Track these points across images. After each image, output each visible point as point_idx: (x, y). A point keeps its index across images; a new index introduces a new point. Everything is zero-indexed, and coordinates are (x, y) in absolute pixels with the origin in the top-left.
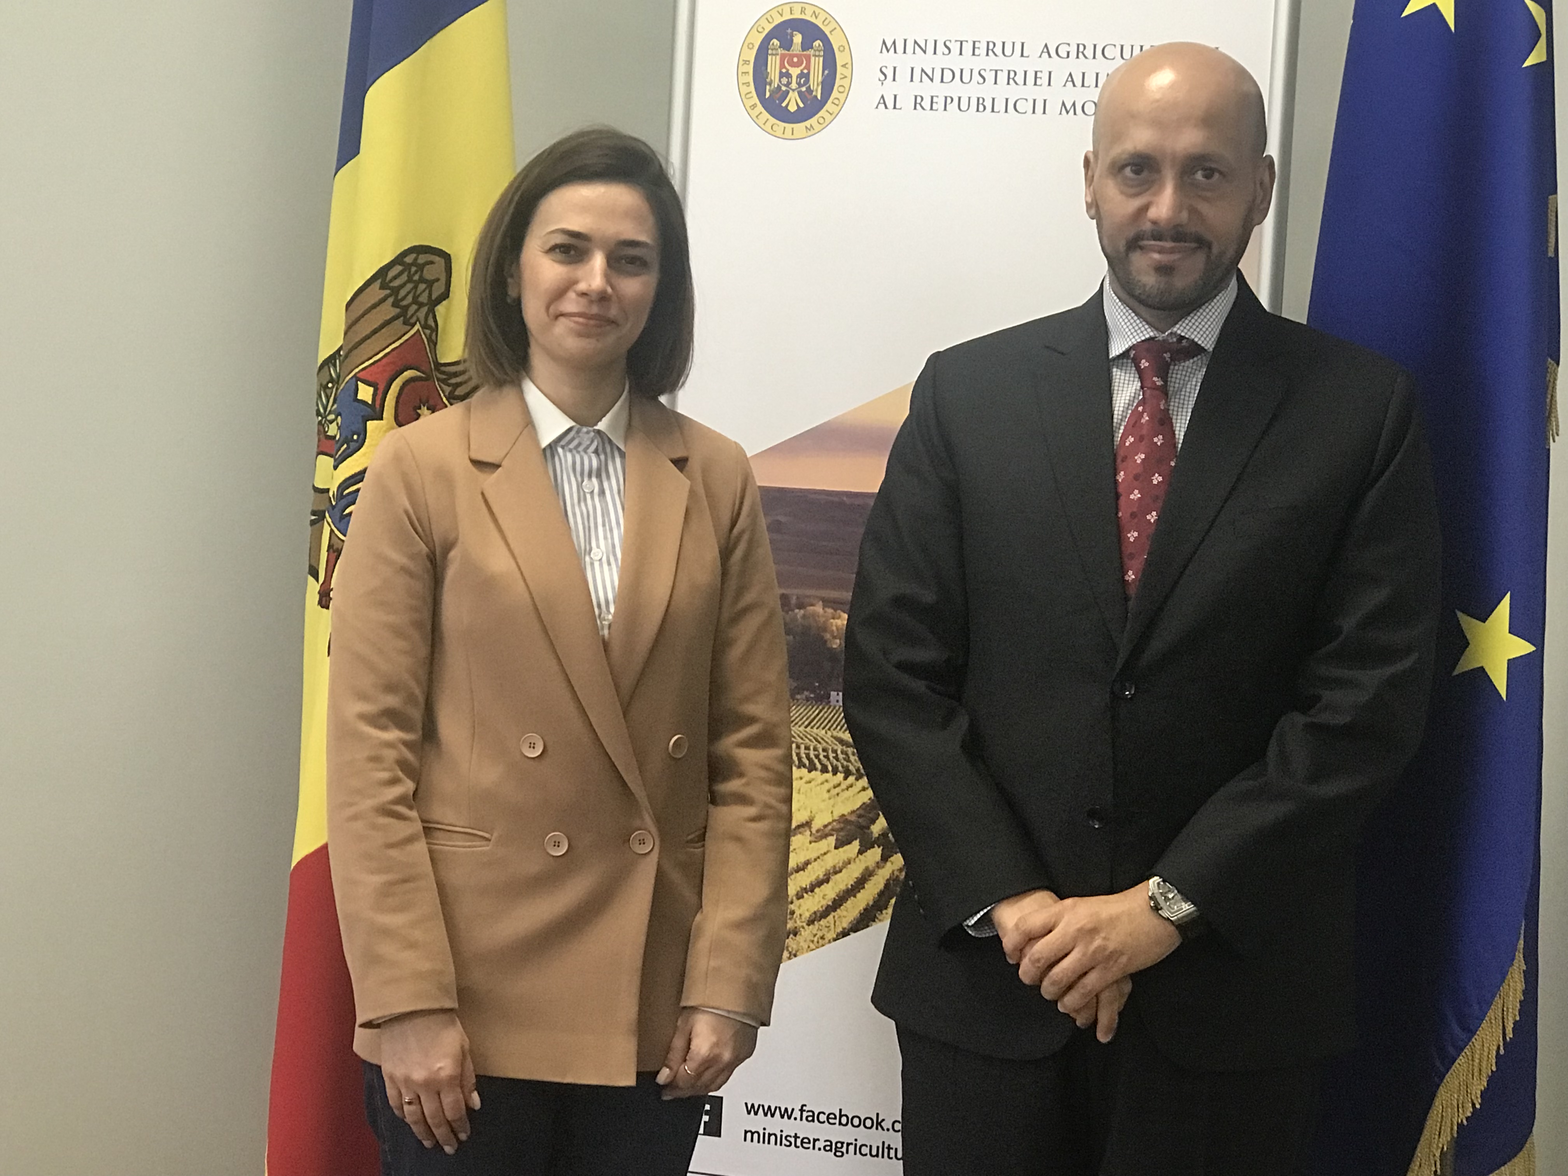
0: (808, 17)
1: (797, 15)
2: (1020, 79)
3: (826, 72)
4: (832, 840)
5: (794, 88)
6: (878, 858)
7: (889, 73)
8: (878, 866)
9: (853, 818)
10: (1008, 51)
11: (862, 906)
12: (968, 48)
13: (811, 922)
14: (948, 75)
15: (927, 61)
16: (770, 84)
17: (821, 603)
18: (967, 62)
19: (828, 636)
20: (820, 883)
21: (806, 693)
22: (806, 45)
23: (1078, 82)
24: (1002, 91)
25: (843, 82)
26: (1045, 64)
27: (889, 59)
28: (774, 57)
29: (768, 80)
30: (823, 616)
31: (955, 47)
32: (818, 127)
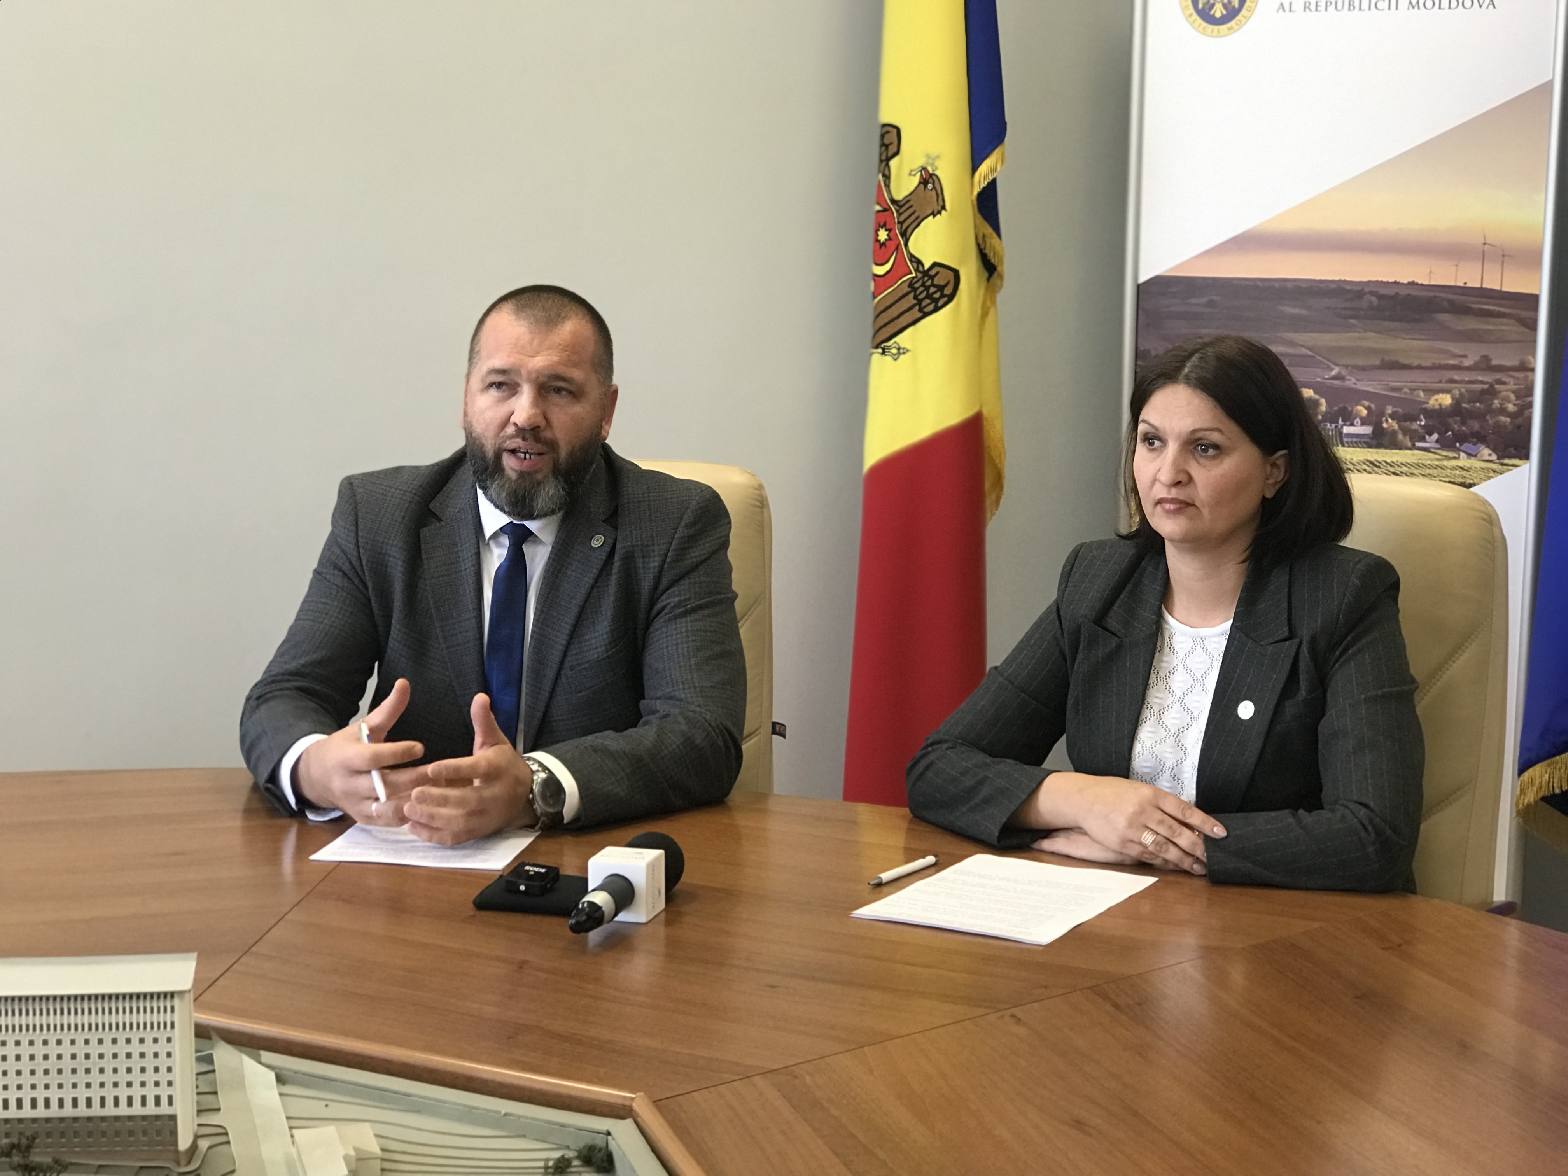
32: (1236, 28)
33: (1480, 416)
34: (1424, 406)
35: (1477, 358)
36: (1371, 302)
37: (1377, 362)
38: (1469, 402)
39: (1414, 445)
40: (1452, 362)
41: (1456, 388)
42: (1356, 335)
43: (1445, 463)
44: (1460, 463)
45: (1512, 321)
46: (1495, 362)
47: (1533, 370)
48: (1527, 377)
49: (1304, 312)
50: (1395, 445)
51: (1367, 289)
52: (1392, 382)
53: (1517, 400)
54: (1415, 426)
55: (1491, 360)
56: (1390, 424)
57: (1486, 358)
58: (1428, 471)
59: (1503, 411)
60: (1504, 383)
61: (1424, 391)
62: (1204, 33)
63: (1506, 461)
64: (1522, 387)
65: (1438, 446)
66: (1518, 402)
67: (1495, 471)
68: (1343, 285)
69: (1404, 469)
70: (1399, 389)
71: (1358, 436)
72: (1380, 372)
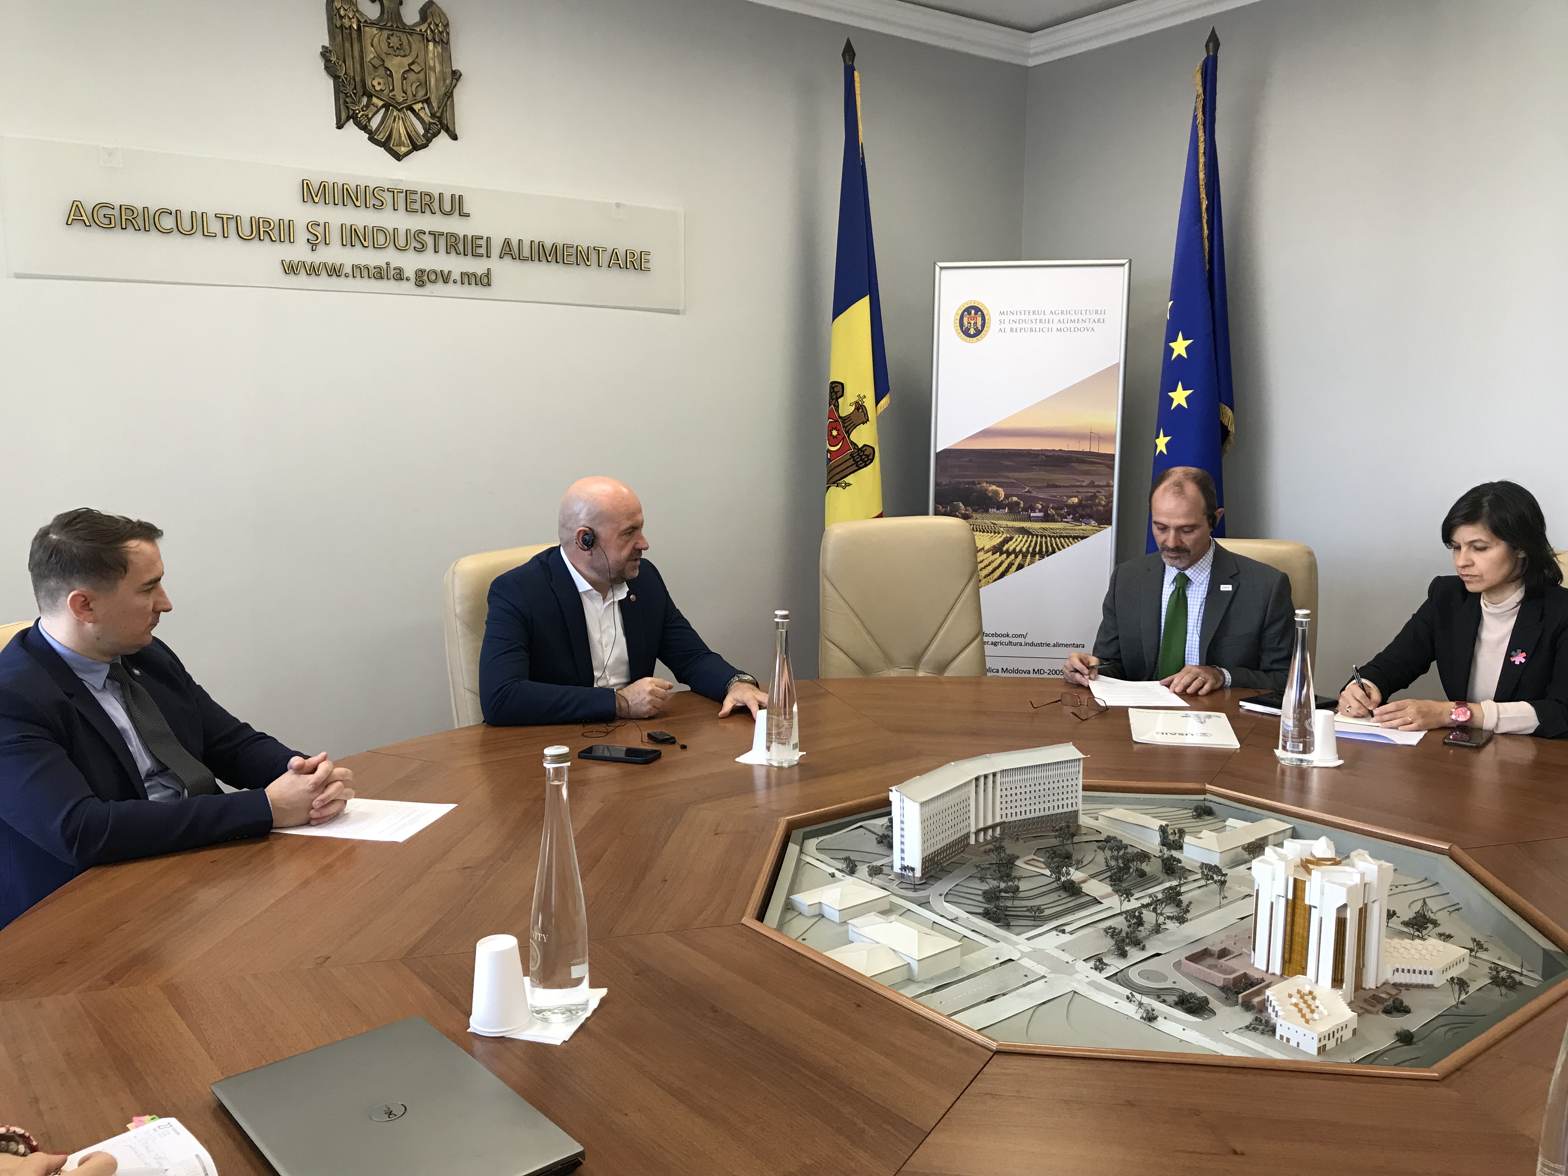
0: (976, 305)
1: (973, 305)
2: (1043, 321)
3: (982, 322)
4: (991, 553)
5: (972, 327)
6: (1005, 557)
7: (1002, 321)
8: (1006, 559)
9: (997, 546)
10: (1040, 313)
11: (1001, 572)
12: (1027, 313)
13: (985, 578)
14: (1021, 321)
15: (1014, 317)
16: (965, 326)
17: (985, 483)
18: (1027, 317)
19: (988, 492)
20: (987, 566)
21: (981, 510)
22: (976, 314)
23: (1062, 321)
24: (1038, 326)
25: (987, 324)
26: (1051, 317)
27: (1002, 317)
28: (965, 317)
30: (986, 487)
31: (1023, 313)
32: (980, 339)
33: (1091, 507)
34: (1066, 503)
35: (1089, 482)
36: (1042, 459)
37: (1045, 485)
38: (1085, 501)
39: (1062, 520)
40: (1078, 484)
41: (1080, 495)
42: (1036, 473)
43: (1075, 528)
44: (1082, 527)
45: (1104, 466)
46: (1096, 484)
47: (1113, 486)
48: (1109, 490)
49: (1013, 464)
50: (1054, 521)
51: (1040, 453)
52: (1052, 493)
53: (1105, 499)
54: (1062, 512)
55: (1094, 482)
56: (1051, 511)
57: (1092, 482)
58: (1068, 531)
59: (1100, 504)
60: (1100, 492)
61: (1066, 496)
62: (966, 341)
63: (1101, 526)
64: (1108, 493)
65: (1072, 520)
66: (1107, 500)
67: (1097, 530)
68: (1030, 451)
69: (1058, 531)
70: (1055, 496)
71: (1037, 517)
72: (1047, 489)
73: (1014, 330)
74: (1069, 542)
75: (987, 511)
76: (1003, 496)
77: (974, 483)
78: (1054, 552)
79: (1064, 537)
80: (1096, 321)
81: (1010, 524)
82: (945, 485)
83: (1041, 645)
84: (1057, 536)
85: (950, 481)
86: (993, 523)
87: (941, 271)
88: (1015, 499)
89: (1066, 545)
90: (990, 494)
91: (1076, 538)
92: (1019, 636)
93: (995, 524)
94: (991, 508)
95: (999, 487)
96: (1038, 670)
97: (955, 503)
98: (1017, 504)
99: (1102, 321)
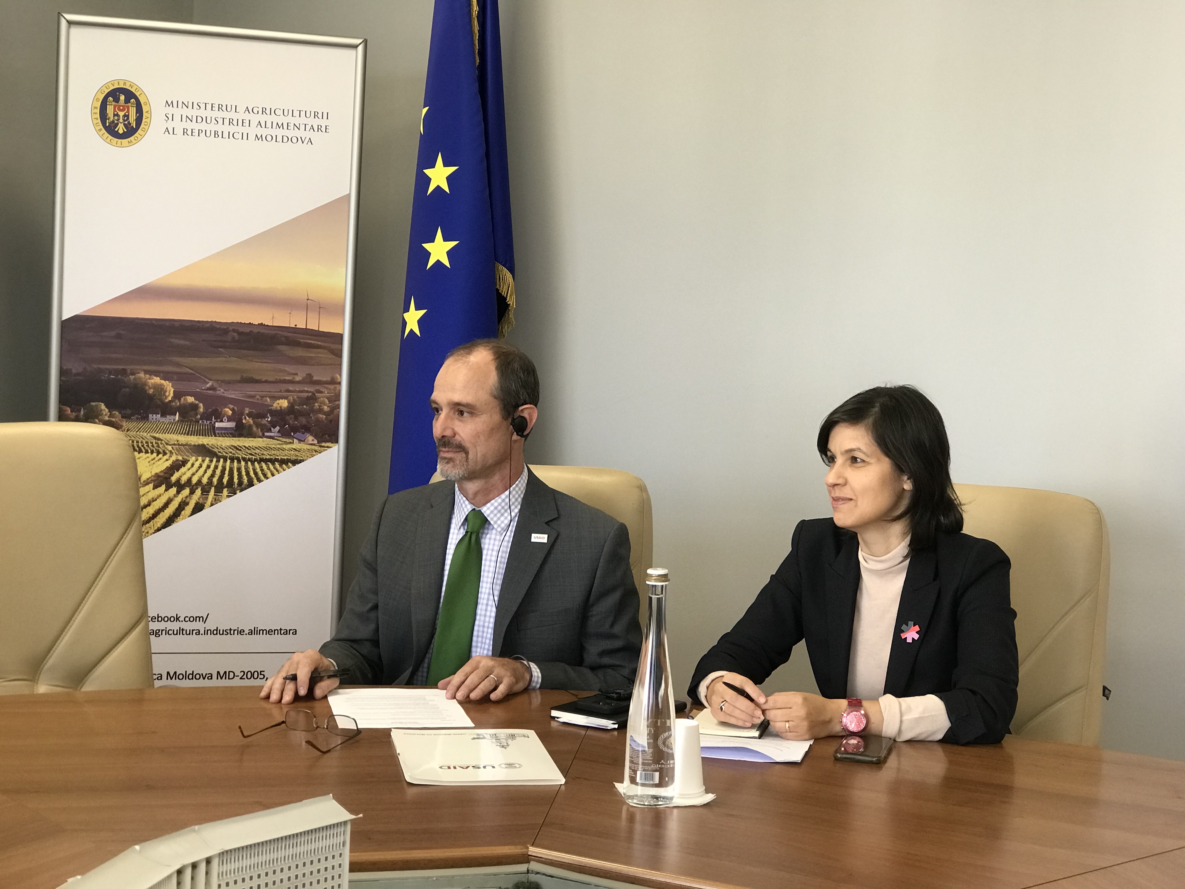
0: (127, 87)
1: (122, 86)
3: (138, 115)
4: (151, 486)
5: (121, 122)
6: (175, 492)
7: (170, 117)
8: (175, 496)
9: (162, 474)
10: (229, 109)
11: (167, 516)
12: (209, 107)
14: (199, 119)
15: (190, 112)
16: (109, 119)
17: (143, 372)
18: (208, 113)
19: (147, 388)
20: (145, 507)
21: (136, 416)
22: (127, 101)
23: (263, 125)
24: (226, 128)
25: (146, 120)
26: (247, 116)
27: (170, 110)
28: (110, 106)
29: (108, 117)
30: (144, 378)
31: (203, 106)
32: (134, 142)
33: (306, 414)
34: (270, 408)
35: (304, 375)
36: (233, 338)
37: (238, 377)
38: (299, 406)
39: (263, 434)
40: (288, 378)
41: (291, 395)
42: (224, 359)
43: (284, 446)
44: (294, 446)
45: (326, 351)
46: (315, 378)
47: (340, 383)
48: (336, 388)
49: (187, 343)
50: (250, 434)
51: (231, 328)
52: (248, 391)
53: (329, 403)
54: (264, 421)
55: (313, 377)
56: (248, 420)
57: (310, 376)
58: (273, 452)
59: (320, 411)
60: (321, 392)
61: (270, 397)
62: (110, 143)
63: (323, 444)
64: (333, 394)
65: (279, 435)
66: (330, 405)
67: (316, 451)
68: (215, 325)
69: (257, 451)
70: (253, 397)
71: (226, 429)
72: (240, 385)
73: (189, 132)
74: (274, 468)
75: (145, 418)
76: (172, 395)
77: (124, 372)
78: (251, 484)
79: (266, 461)
80: (316, 129)
81: (183, 439)
82: (78, 374)
83: (229, 632)
84: (256, 460)
85: (85, 369)
86: (155, 438)
87: (69, 28)
88: (191, 399)
89: (269, 475)
90: (151, 391)
91: (285, 462)
92: (195, 619)
93: (159, 439)
94: (153, 414)
95: (165, 380)
96: (225, 672)
97: (93, 404)
98: (194, 407)
99: (323, 129)
